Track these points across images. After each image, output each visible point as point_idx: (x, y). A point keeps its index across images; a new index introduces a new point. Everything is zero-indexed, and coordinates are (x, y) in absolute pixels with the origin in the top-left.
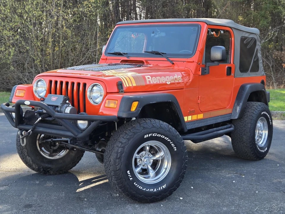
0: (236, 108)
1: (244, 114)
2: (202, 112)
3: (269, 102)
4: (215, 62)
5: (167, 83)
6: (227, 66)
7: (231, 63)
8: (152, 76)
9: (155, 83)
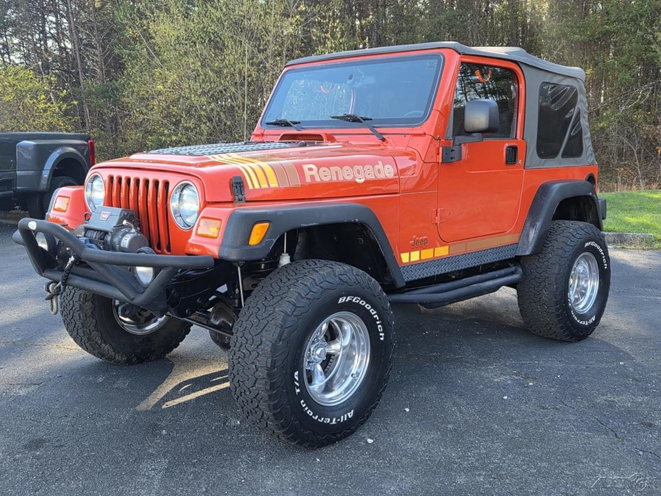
0: (529, 232)
1: (545, 245)
2: (444, 242)
3: (604, 218)
4: (474, 134)
5: (358, 180)
6: (507, 145)
7: (518, 137)
8: (319, 165)
9: (326, 179)
